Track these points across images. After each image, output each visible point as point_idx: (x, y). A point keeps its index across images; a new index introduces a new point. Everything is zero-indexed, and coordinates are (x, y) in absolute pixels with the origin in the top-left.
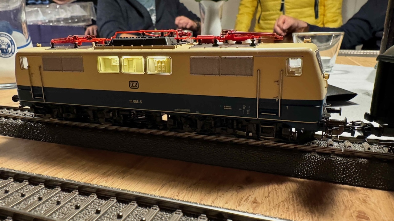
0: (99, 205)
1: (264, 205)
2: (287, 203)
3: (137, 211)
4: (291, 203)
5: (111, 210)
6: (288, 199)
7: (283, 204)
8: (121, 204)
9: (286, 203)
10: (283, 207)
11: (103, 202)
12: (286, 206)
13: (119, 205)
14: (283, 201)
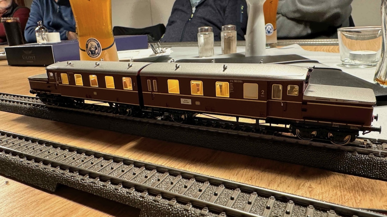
0: (198, 186)
1: (317, 190)
2: (336, 189)
3: (226, 191)
4: (339, 189)
5: (207, 190)
6: (336, 186)
7: (333, 190)
8: (213, 186)
9: (334, 189)
10: (332, 192)
11: (200, 184)
12: (335, 192)
13: (211, 186)
14: (332, 188)
